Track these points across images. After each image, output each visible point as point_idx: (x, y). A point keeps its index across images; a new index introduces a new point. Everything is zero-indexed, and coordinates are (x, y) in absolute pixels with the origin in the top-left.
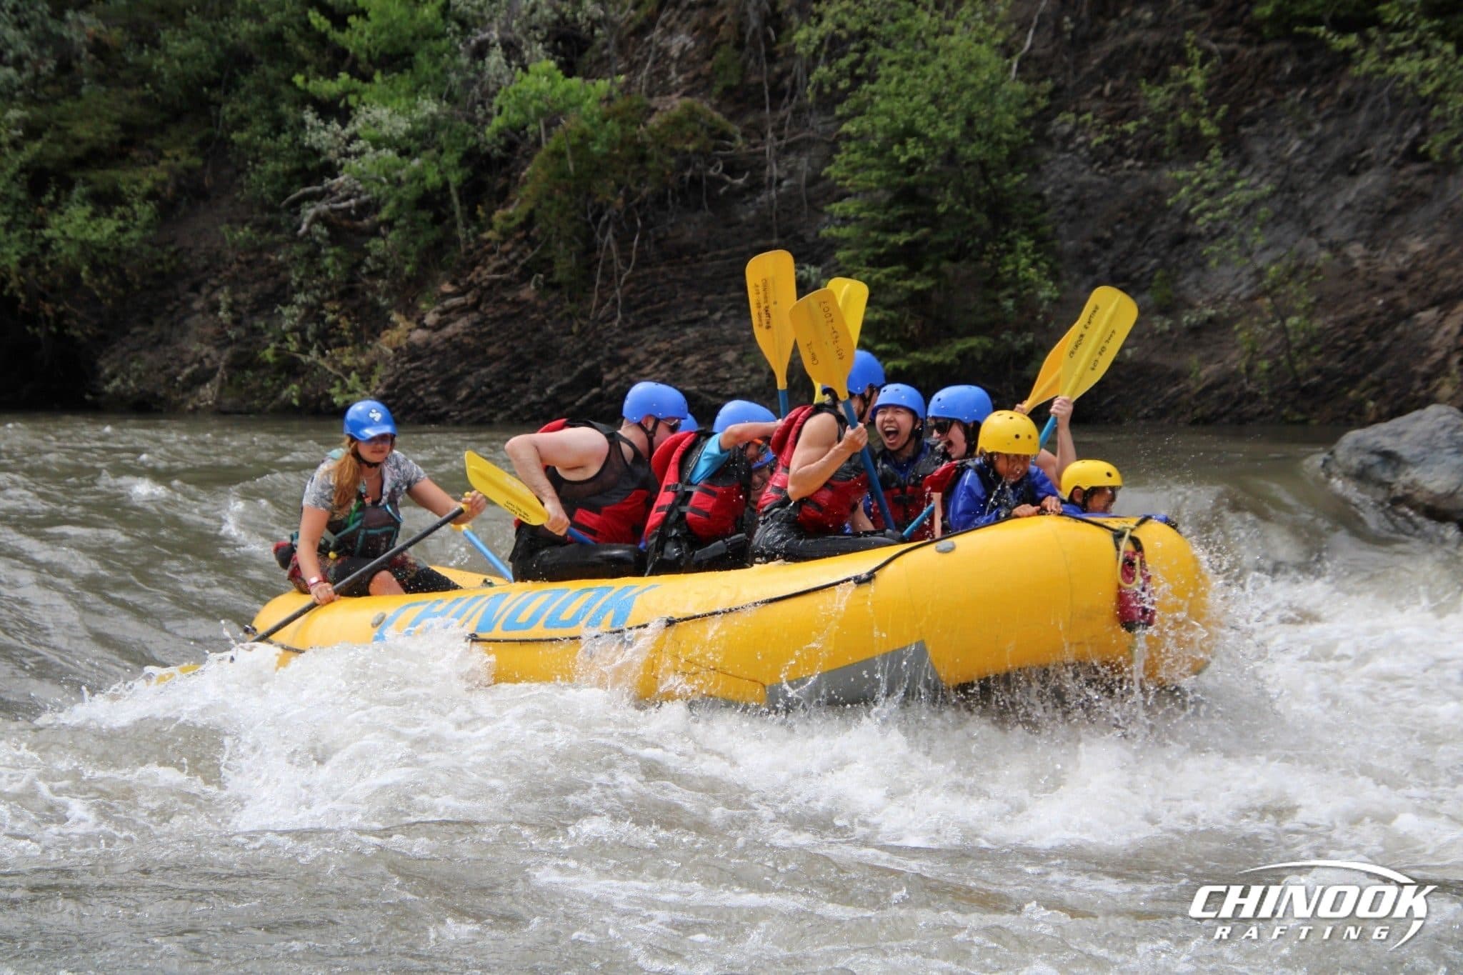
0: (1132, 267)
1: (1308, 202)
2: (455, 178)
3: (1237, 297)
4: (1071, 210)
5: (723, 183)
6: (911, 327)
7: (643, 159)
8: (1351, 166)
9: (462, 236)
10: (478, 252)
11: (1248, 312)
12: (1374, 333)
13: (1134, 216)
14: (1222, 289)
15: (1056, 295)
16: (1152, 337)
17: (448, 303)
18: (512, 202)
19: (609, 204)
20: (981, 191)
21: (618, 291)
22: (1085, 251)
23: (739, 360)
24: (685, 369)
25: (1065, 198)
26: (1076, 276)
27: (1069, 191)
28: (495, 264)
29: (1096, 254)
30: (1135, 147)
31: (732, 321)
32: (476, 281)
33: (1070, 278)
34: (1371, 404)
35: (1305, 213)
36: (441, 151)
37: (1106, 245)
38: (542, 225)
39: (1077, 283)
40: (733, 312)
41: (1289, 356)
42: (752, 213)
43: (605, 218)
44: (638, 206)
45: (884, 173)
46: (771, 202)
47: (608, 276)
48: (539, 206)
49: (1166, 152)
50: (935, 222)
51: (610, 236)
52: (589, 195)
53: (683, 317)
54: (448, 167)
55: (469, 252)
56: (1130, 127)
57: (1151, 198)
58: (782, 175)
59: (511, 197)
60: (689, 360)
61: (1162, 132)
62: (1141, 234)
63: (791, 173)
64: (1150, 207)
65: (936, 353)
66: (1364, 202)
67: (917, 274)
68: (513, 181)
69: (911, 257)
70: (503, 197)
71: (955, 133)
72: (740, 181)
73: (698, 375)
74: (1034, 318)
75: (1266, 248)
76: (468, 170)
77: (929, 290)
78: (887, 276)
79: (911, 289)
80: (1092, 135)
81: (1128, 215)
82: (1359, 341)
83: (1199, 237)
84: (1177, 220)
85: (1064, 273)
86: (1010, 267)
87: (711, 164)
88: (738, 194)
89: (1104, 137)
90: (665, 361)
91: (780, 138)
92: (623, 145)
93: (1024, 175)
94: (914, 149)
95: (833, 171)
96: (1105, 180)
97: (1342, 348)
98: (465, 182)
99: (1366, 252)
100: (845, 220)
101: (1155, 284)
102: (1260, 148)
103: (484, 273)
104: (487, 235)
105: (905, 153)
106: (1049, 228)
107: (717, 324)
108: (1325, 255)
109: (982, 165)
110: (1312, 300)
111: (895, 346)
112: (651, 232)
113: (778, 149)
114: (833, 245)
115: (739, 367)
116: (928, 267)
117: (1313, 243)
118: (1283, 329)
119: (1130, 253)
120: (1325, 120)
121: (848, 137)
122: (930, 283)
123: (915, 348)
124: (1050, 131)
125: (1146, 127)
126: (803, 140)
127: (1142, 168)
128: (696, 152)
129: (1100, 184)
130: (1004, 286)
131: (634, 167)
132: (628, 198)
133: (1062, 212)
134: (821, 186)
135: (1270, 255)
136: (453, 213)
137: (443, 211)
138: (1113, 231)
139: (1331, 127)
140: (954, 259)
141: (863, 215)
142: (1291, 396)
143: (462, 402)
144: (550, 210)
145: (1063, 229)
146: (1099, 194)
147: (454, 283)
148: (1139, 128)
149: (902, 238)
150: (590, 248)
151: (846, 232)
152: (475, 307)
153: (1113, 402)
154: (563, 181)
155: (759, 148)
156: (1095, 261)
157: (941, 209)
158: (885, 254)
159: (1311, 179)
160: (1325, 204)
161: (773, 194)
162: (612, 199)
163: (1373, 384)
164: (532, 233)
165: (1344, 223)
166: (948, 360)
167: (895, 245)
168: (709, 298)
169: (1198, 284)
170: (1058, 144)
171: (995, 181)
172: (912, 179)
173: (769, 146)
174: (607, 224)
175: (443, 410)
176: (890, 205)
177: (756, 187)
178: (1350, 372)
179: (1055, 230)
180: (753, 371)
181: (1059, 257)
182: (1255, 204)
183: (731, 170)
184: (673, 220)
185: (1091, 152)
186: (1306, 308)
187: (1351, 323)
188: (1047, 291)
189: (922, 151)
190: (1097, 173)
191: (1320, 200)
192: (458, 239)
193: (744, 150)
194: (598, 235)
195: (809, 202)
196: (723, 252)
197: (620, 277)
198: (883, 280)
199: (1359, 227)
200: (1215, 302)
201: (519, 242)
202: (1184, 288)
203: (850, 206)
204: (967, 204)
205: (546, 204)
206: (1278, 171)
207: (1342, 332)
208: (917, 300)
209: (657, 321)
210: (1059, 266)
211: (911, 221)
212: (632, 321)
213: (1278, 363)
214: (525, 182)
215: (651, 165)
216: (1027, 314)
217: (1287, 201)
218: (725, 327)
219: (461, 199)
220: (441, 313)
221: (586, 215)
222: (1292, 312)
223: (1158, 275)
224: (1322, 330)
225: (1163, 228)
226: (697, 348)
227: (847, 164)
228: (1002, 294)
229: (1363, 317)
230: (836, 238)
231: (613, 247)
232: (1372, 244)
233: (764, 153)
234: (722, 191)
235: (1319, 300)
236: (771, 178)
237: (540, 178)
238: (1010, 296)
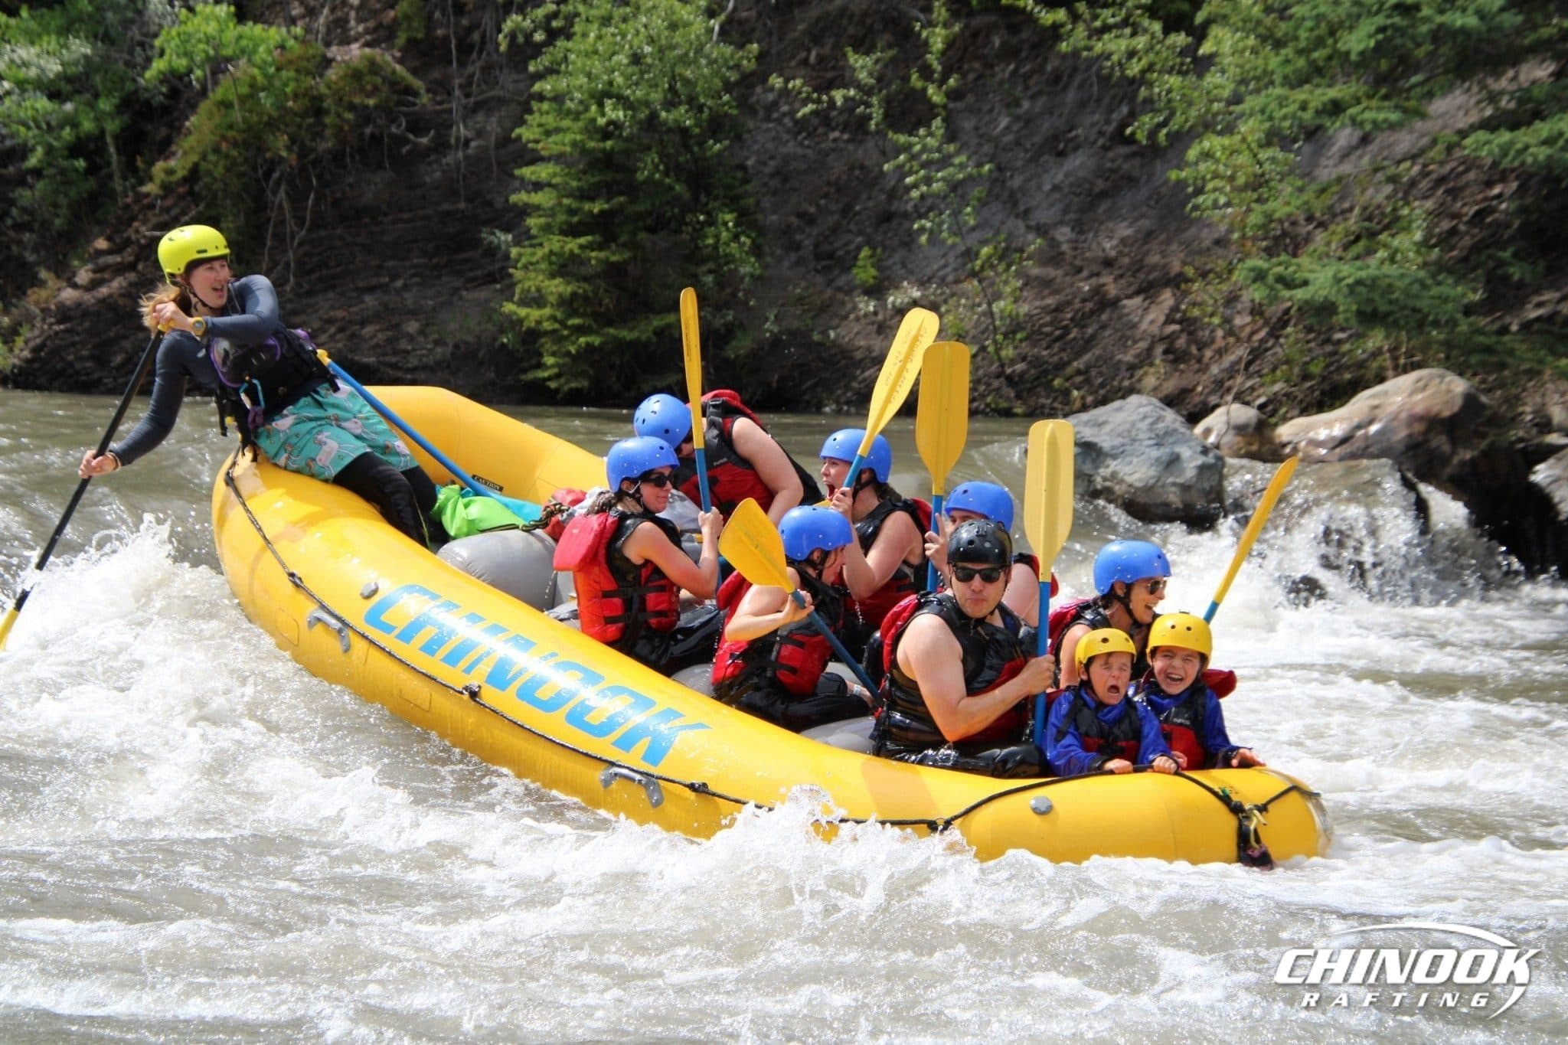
0: (837, 245)
1: (1016, 182)
2: (112, 126)
3: (943, 279)
4: (774, 183)
5: (407, 141)
6: (606, 301)
7: (319, 112)
8: (1059, 146)
9: (119, 189)
10: (136, 208)
11: (953, 295)
12: (1080, 321)
13: (839, 190)
14: (928, 272)
15: (758, 272)
16: (857, 319)
17: (102, 261)
18: (174, 154)
19: (281, 159)
20: (681, 159)
21: (291, 254)
22: (789, 226)
23: (422, 332)
24: (364, 340)
25: (767, 170)
26: (779, 252)
27: (772, 163)
28: (154, 221)
29: (800, 230)
30: (841, 119)
31: (415, 290)
32: (133, 237)
33: (772, 254)
34: (1075, 393)
35: (1012, 194)
36: (97, 96)
37: (811, 221)
38: (207, 180)
39: (780, 260)
40: (416, 280)
41: (995, 341)
42: (438, 174)
43: (276, 175)
44: (314, 163)
45: (578, 137)
46: (458, 165)
47: (279, 237)
48: (204, 157)
49: (872, 125)
50: (632, 190)
51: (282, 194)
52: (261, 150)
53: (361, 284)
54: (104, 113)
55: (127, 207)
56: (838, 96)
57: (857, 172)
58: (469, 135)
59: (174, 148)
60: (368, 330)
61: (868, 105)
62: (846, 210)
63: (480, 134)
64: (855, 183)
65: (631, 330)
66: (1072, 185)
67: (613, 246)
68: (176, 129)
69: (604, 228)
70: (164, 149)
71: (656, 97)
72: (424, 140)
73: (377, 346)
74: (734, 295)
75: (973, 229)
76: (126, 118)
77: (625, 263)
78: (581, 247)
79: (606, 262)
80: (797, 105)
81: (832, 190)
82: (1065, 328)
83: (906, 215)
84: (883, 197)
85: (767, 249)
86: (710, 241)
87: (393, 121)
88: (421, 154)
89: (810, 107)
90: (342, 330)
91: (467, 95)
92: (296, 96)
93: (727, 143)
94: (615, 112)
95: (526, 134)
96: (809, 152)
97: (1047, 335)
98: (123, 130)
99: (1073, 236)
100: (538, 186)
101: (860, 263)
102: (968, 124)
103: (143, 229)
104: (148, 188)
105: (603, 114)
106: (751, 201)
107: (398, 292)
108: (1030, 237)
109: (684, 132)
110: (1019, 283)
111: (589, 321)
112: (327, 191)
113: (465, 107)
114: (525, 211)
115: (421, 339)
116: (624, 238)
117: (1021, 224)
118: (991, 314)
119: (835, 230)
120: (1033, 98)
121: (541, 97)
122: (627, 255)
123: (610, 323)
124: (754, 99)
125: (853, 99)
126: (493, 98)
127: (848, 141)
128: (376, 107)
129: (804, 156)
130: (703, 261)
131: (311, 120)
132: (303, 153)
133: (765, 185)
134: (511, 148)
135: (977, 235)
136: (109, 164)
137: (99, 161)
138: (818, 205)
139: (1039, 105)
140: (652, 230)
141: (555, 181)
142: (996, 383)
143: (118, 368)
144: (216, 164)
145: (767, 203)
146: (803, 167)
147: (109, 239)
148: (846, 99)
149: (597, 207)
150: (260, 206)
151: (537, 198)
152: (132, 267)
153: (816, 385)
154: (231, 134)
155: (445, 106)
156: (798, 237)
157: (641, 176)
158: (580, 223)
159: (1020, 158)
160: (1033, 184)
161: (460, 154)
162: (284, 154)
163: (1079, 372)
164: (196, 188)
165: (1052, 205)
166: (644, 337)
167: (591, 212)
168: (391, 263)
169: (904, 265)
170: (761, 113)
171: (696, 149)
172: (609, 144)
173: (457, 103)
174: (278, 183)
175: (96, 376)
176: (585, 172)
177: (441, 146)
178: (1056, 359)
179: (758, 203)
180: (437, 343)
181: (762, 231)
182: (962, 182)
183: (416, 126)
184: (351, 180)
185: (796, 122)
186: (1014, 291)
187: (1058, 309)
188: (748, 268)
189: (621, 114)
190: (801, 144)
191: (1028, 180)
192: (114, 191)
193: (430, 107)
194: (269, 193)
195: (499, 164)
196: (406, 216)
197: (293, 238)
198: (577, 251)
199: (1066, 210)
200: (922, 284)
201: (182, 197)
202: (889, 268)
203: (542, 172)
204: (666, 173)
205: (212, 157)
206: (987, 148)
207: (1048, 318)
208: (613, 273)
209: (333, 287)
210: (761, 240)
211: (606, 190)
212: (306, 286)
213: (983, 349)
214: (189, 132)
215: (328, 120)
216: (729, 290)
217: (995, 180)
218: (407, 295)
219: (119, 151)
220: (95, 272)
221: (255, 169)
222: (998, 296)
223: (865, 252)
224: (1029, 315)
225: (867, 205)
226: (377, 316)
227: (540, 125)
228: (704, 268)
229: (1069, 303)
230: (527, 205)
231: (286, 206)
232: (1079, 227)
233: (450, 111)
234: (405, 150)
235: (1026, 284)
236: (458, 139)
237: (206, 129)
238: (710, 271)
